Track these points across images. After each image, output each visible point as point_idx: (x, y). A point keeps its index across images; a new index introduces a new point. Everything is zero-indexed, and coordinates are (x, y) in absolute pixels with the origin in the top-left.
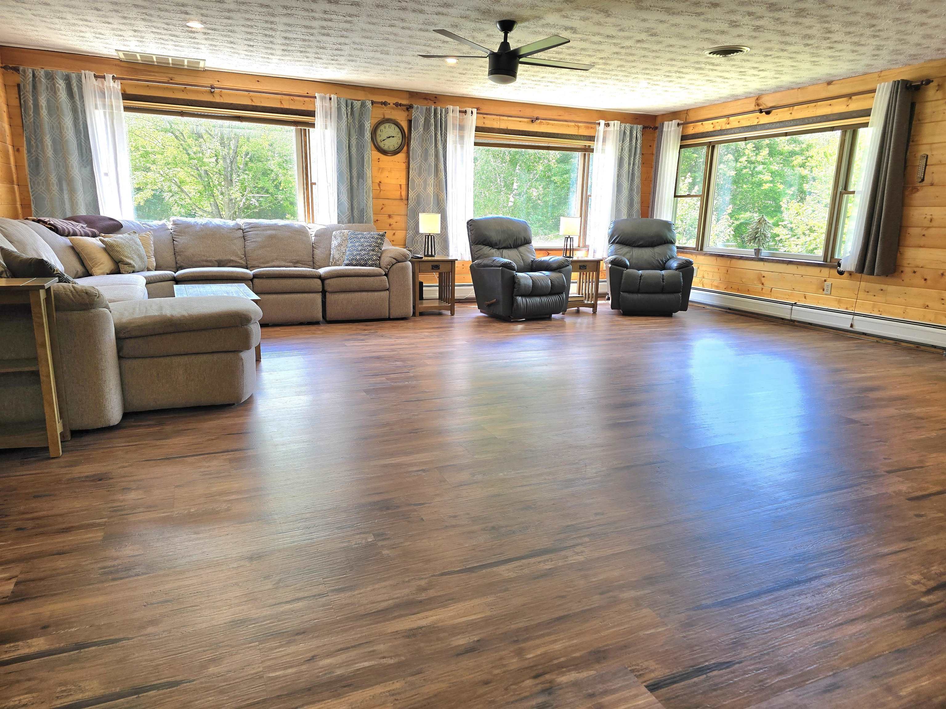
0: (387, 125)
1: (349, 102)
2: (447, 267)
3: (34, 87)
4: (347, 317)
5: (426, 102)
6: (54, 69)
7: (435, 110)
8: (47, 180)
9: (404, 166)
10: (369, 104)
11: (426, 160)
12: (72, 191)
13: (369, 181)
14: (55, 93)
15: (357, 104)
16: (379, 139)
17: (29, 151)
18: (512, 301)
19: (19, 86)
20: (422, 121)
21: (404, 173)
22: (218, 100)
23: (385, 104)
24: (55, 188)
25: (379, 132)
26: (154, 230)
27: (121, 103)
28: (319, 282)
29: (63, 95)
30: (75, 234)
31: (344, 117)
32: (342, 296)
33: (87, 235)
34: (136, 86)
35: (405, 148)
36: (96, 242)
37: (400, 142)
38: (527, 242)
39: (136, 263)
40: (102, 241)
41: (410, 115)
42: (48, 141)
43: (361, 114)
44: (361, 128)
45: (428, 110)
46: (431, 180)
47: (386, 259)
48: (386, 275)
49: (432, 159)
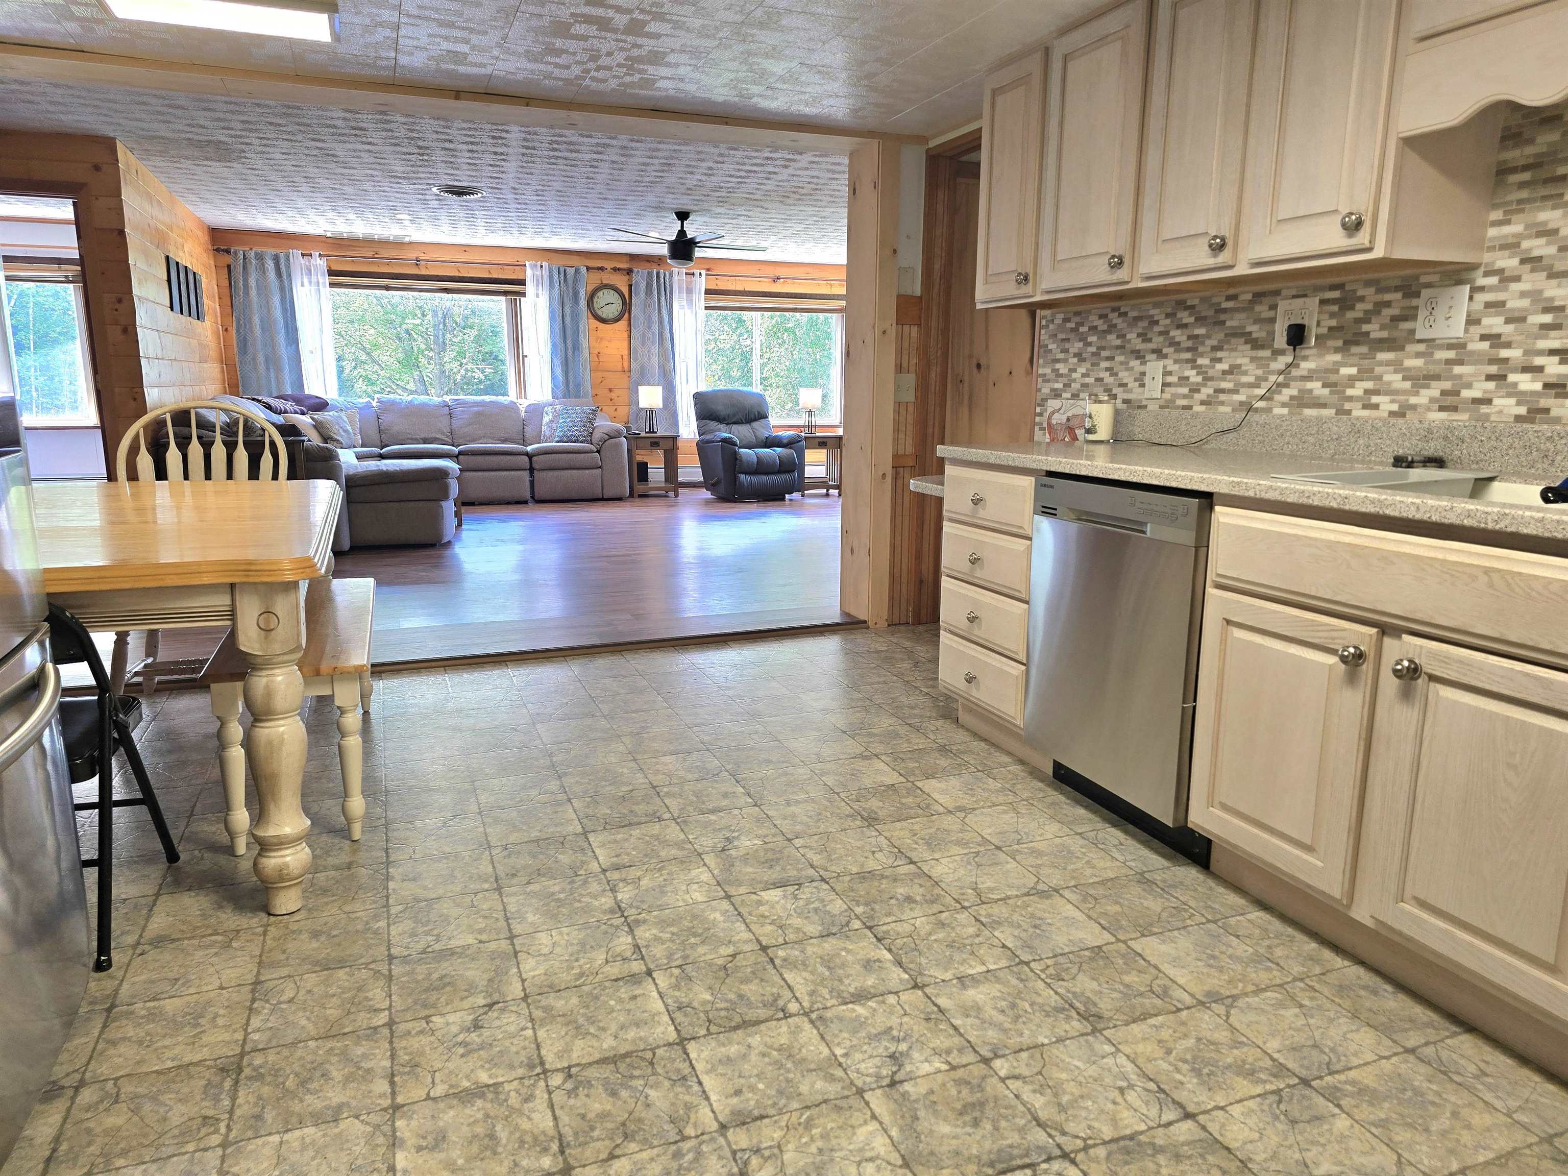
0: (605, 291)
1: (562, 270)
2: (670, 443)
3: (244, 268)
4: (557, 497)
5: (648, 264)
6: (264, 249)
7: (658, 273)
8: (254, 359)
9: (626, 335)
10: (583, 270)
11: (649, 327)
12: (279, 370)
13: (586, 353)
14: (264, 272)
15: (571, 271)
16: (596, 306)
17: (238, 331)
18: (735, 478)
19: (229, 267)
20: (643, 286)
21: (626, 343)
22: (424, 272)
23: (601, 269)
24: (262, 368)
25: (596, 299)
26: (360, 408)
27: (327, 279)
28: (526, 459)
29: (272, 274)
30: (286, 412)
31: (557, 285)
32: (551, 473)
33: (296, 412)
34: (341, 262)
35: (626, 315)
36: (306, 419)
37: (620, 308)
38: (762, 416)
39: (343, 439)
40: (313, 419)
41: (630, 280)
42: (256, 320)
43: (575, 281)
44: (576, 294)
45: (650, 274)
46: (655, 350)
47: (597, 435)
48: (598, 452)
49: (655, 328)
